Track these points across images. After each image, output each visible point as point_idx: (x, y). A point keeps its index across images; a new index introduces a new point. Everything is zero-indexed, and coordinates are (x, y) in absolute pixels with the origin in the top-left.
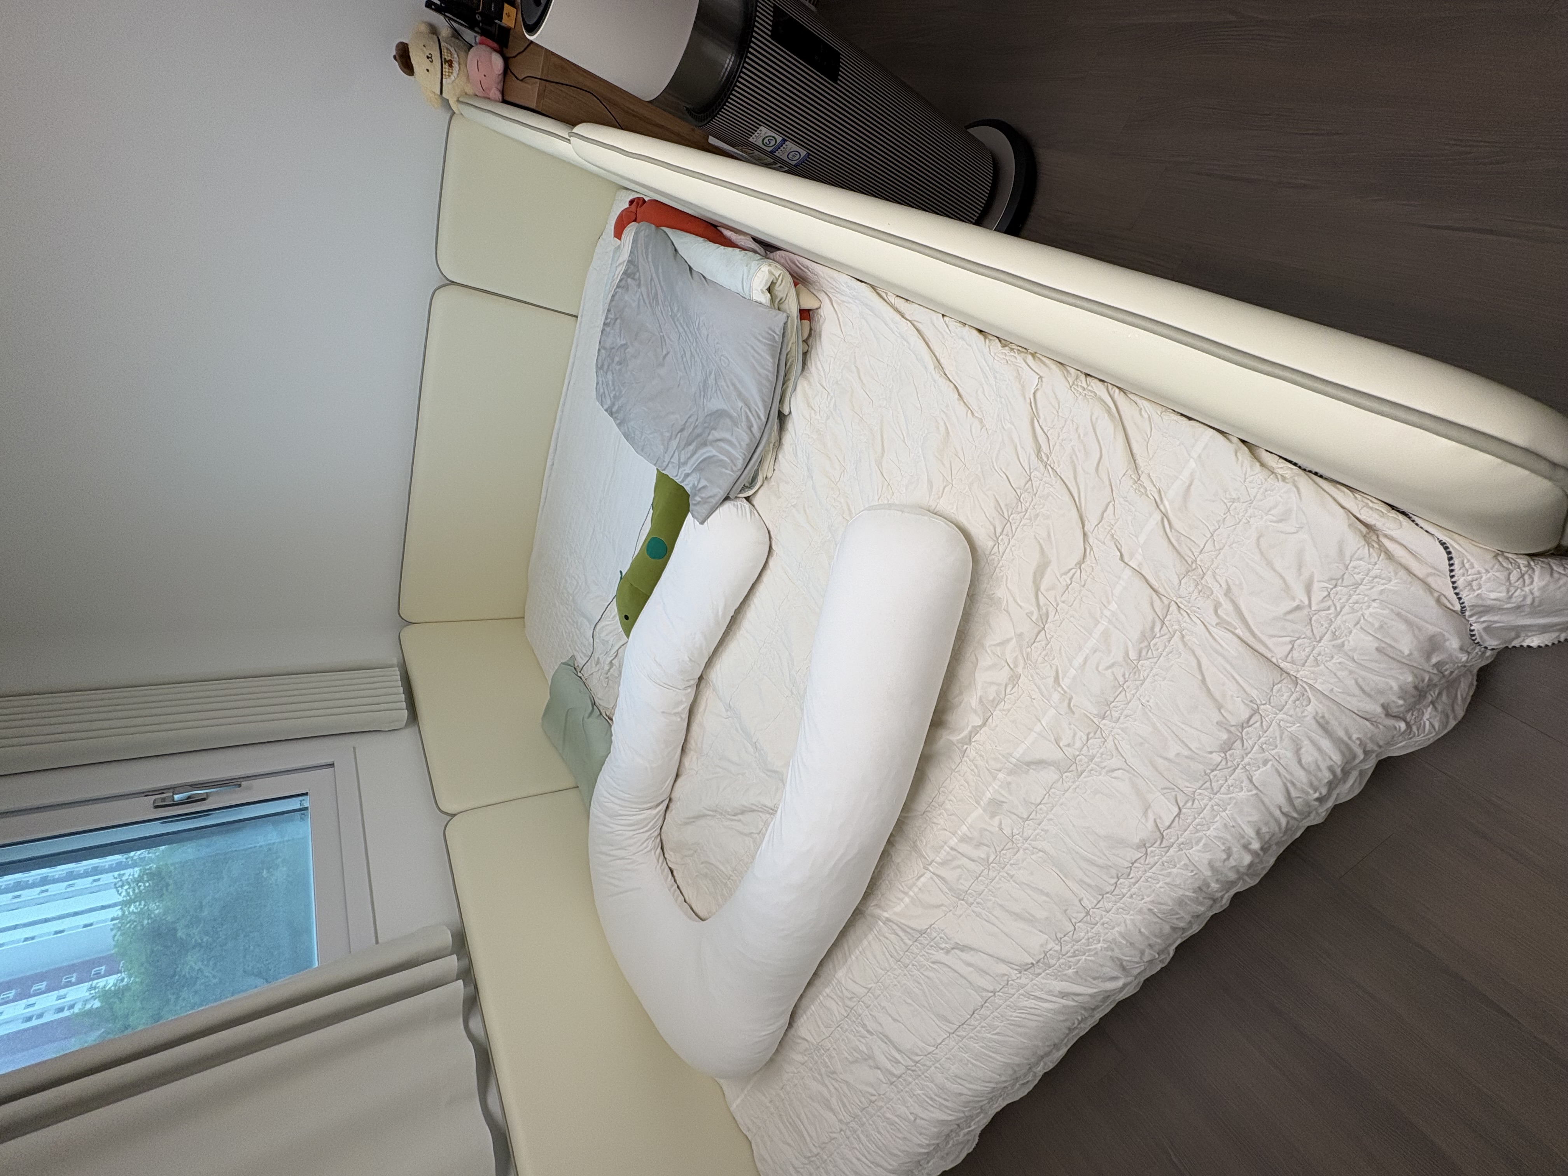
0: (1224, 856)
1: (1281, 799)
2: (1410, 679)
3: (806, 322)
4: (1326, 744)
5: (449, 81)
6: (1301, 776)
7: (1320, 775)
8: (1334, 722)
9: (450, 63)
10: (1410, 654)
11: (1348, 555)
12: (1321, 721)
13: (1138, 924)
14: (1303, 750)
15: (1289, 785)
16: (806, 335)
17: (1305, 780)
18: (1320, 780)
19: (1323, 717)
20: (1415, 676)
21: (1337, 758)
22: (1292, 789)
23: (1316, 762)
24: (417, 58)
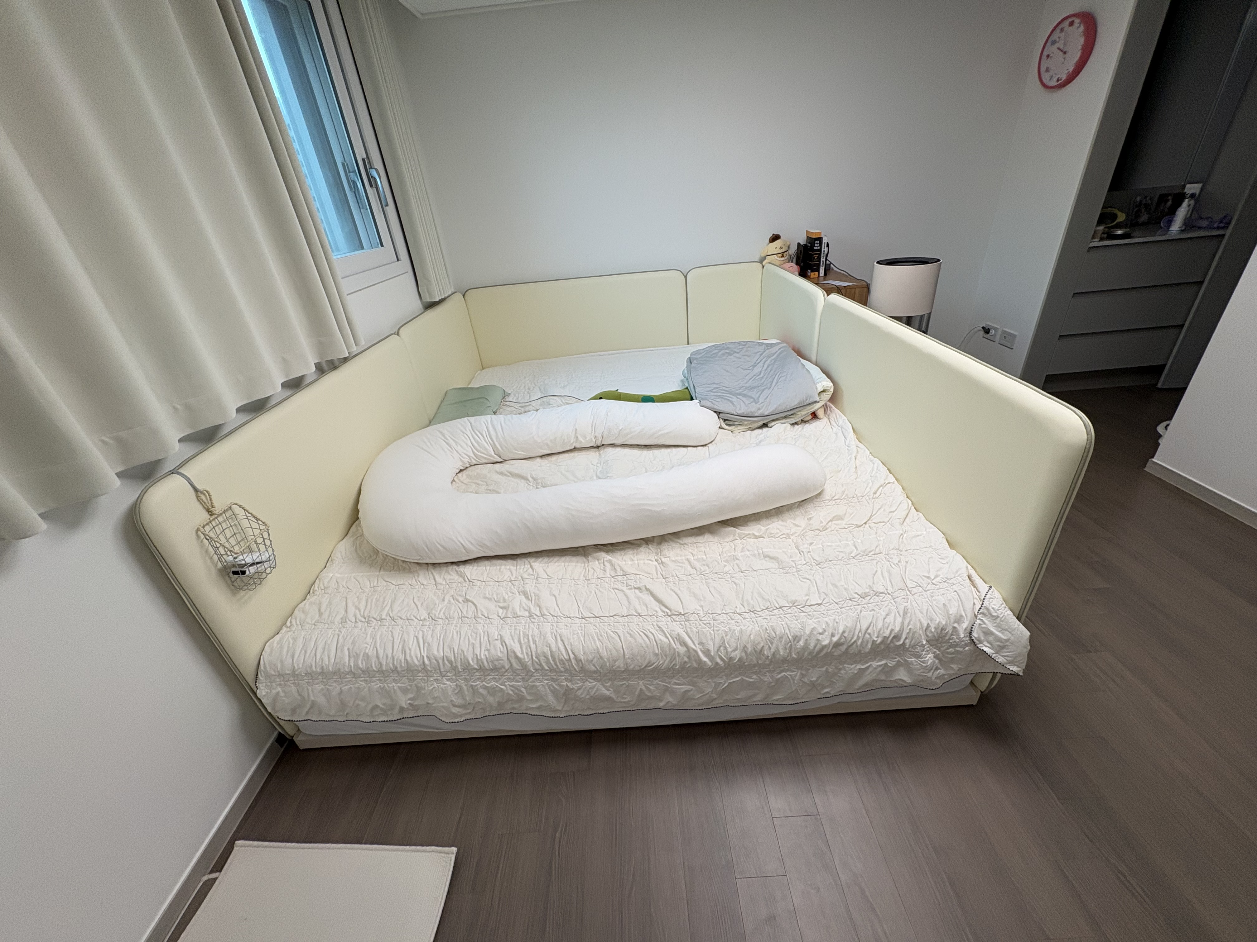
0: (821, 631)
1: (864, 628)
2: (944, 623)
3: (810, 417)
4: (899, 620)
5: (776, 257)
6: (880, 625)
7: (885, 630)
8: (909, 615)
9: (783, 256)
10: (951, 614)
11: (959, 573)
12: (906, 610)
13: (753, 631)
14: (888, 617)
15: (872, 624)
16: (805, 420)
17: (879, 627)
18: (884, 632)
19: (907, 609)
20: (946, 624)
21: (897, 629)
22: (871, 627)
23: (890, 623)
24: (777, 243)
